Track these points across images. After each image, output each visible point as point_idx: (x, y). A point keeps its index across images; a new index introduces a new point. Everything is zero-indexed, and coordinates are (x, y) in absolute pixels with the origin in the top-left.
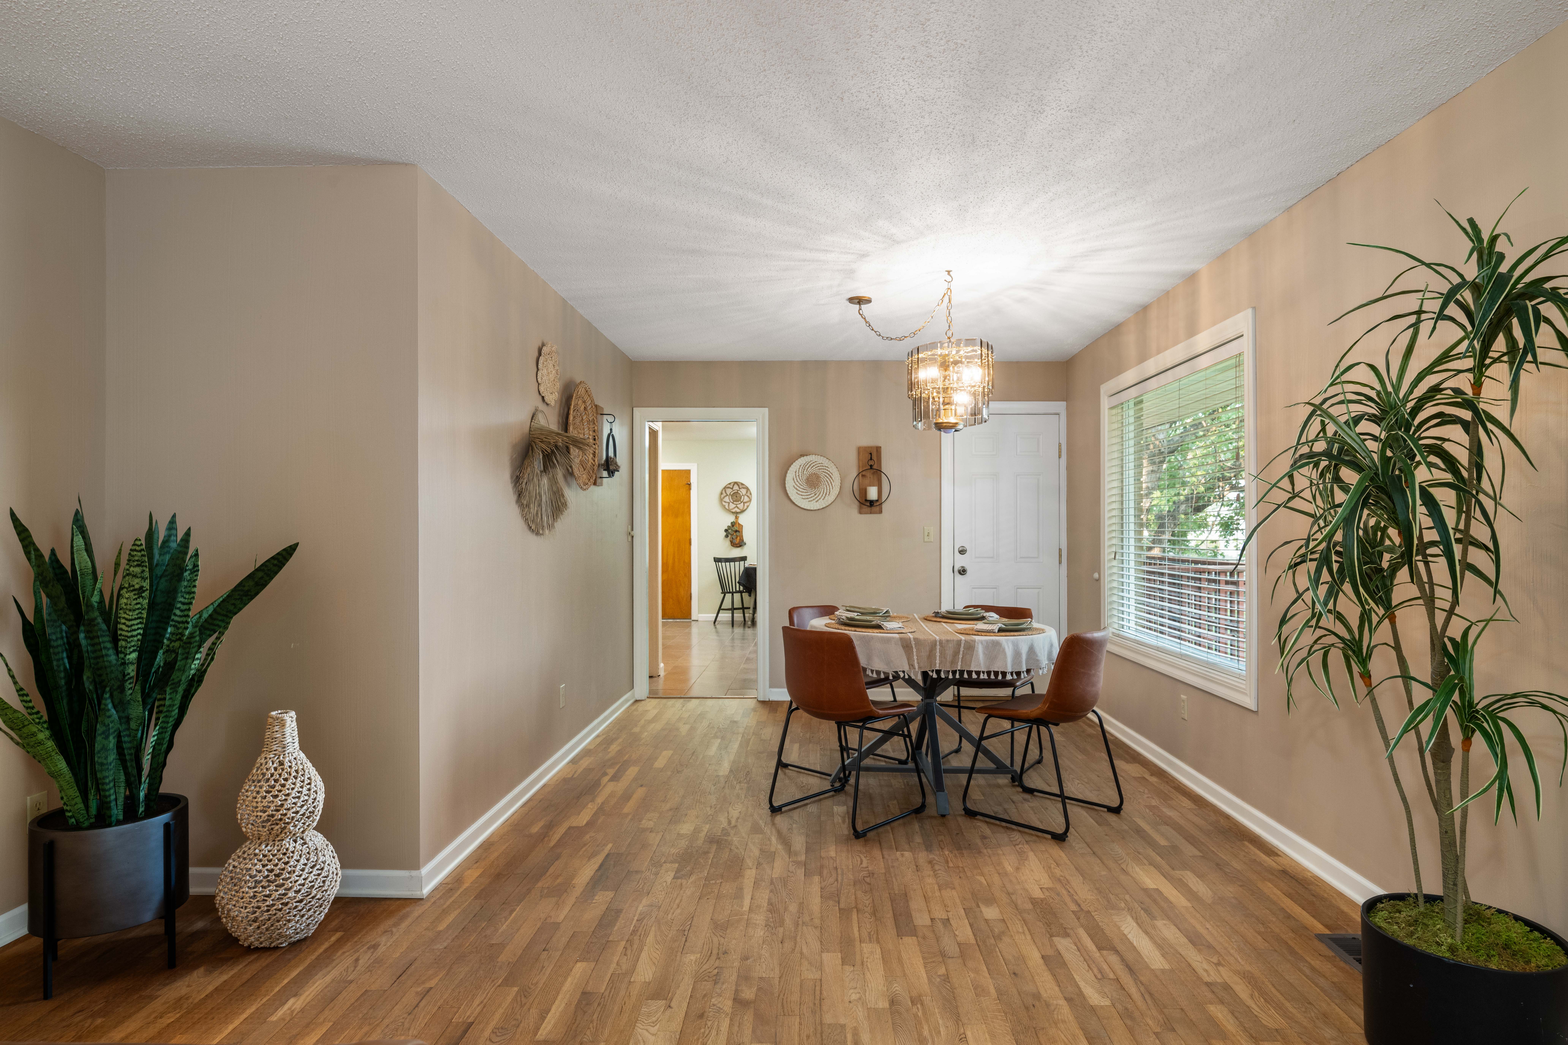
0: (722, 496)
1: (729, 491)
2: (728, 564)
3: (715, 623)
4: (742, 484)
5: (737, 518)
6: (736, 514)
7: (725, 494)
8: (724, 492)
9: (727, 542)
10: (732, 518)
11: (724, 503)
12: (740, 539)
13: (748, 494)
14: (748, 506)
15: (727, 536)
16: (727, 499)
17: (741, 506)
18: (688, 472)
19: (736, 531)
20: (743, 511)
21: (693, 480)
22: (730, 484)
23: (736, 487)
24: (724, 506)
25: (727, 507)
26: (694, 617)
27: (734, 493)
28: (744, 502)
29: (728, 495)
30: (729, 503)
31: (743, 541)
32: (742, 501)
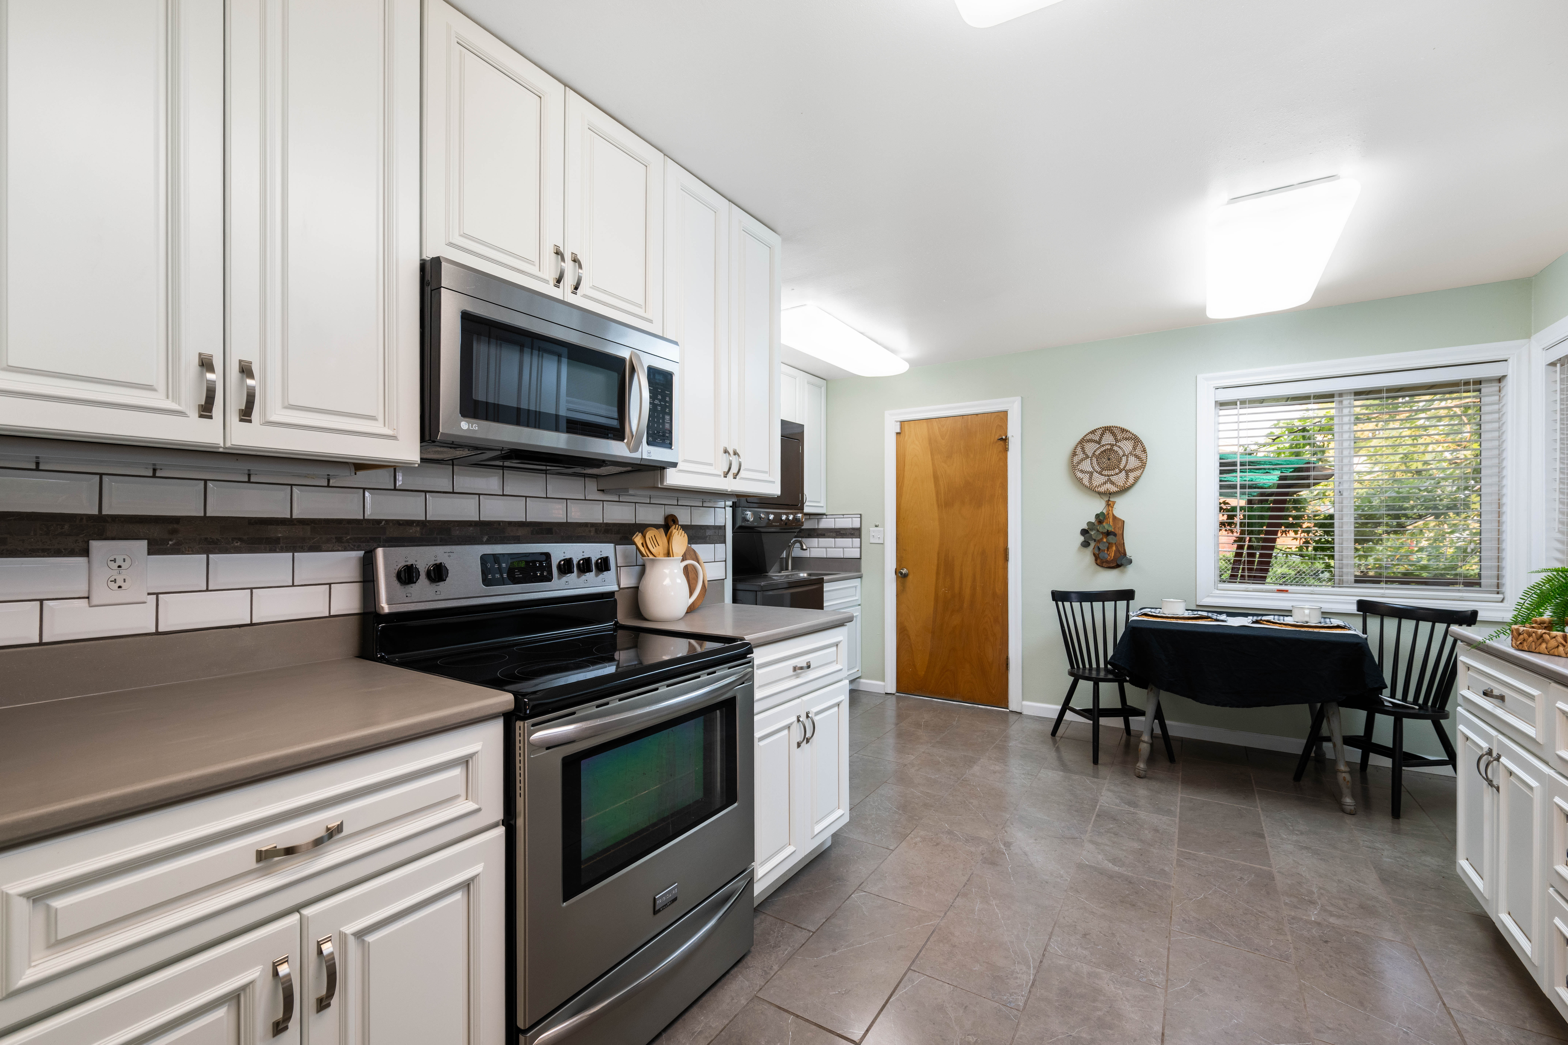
0: (1076, 459)
1: (1090, 448)
2: (1086, 605)
3: (1054, 733)
4: (1123, 430)
5: (1109, 504)
9: (1088, 556)
10: (1098, 506)
11: (1079, 475)
12: (1118, 551)
13: (1138, 452)
14: (1137, 479)
15: (1085, 544)
17: (1120, 479)
18: (1003, 416)
19: (1108, 533)
20: (1124, 490)
21: (1014, 431)
22: (1093, 432)
23: (1108, 439)
24: (1080, 480)
25: (1086, 481)
26: (1013, 705)
27: (1105, 451)
28: (1131, 470)
29: (1087, 457)
30: (1091, 474)
31: (1125, 554)
32: (1125, 467)
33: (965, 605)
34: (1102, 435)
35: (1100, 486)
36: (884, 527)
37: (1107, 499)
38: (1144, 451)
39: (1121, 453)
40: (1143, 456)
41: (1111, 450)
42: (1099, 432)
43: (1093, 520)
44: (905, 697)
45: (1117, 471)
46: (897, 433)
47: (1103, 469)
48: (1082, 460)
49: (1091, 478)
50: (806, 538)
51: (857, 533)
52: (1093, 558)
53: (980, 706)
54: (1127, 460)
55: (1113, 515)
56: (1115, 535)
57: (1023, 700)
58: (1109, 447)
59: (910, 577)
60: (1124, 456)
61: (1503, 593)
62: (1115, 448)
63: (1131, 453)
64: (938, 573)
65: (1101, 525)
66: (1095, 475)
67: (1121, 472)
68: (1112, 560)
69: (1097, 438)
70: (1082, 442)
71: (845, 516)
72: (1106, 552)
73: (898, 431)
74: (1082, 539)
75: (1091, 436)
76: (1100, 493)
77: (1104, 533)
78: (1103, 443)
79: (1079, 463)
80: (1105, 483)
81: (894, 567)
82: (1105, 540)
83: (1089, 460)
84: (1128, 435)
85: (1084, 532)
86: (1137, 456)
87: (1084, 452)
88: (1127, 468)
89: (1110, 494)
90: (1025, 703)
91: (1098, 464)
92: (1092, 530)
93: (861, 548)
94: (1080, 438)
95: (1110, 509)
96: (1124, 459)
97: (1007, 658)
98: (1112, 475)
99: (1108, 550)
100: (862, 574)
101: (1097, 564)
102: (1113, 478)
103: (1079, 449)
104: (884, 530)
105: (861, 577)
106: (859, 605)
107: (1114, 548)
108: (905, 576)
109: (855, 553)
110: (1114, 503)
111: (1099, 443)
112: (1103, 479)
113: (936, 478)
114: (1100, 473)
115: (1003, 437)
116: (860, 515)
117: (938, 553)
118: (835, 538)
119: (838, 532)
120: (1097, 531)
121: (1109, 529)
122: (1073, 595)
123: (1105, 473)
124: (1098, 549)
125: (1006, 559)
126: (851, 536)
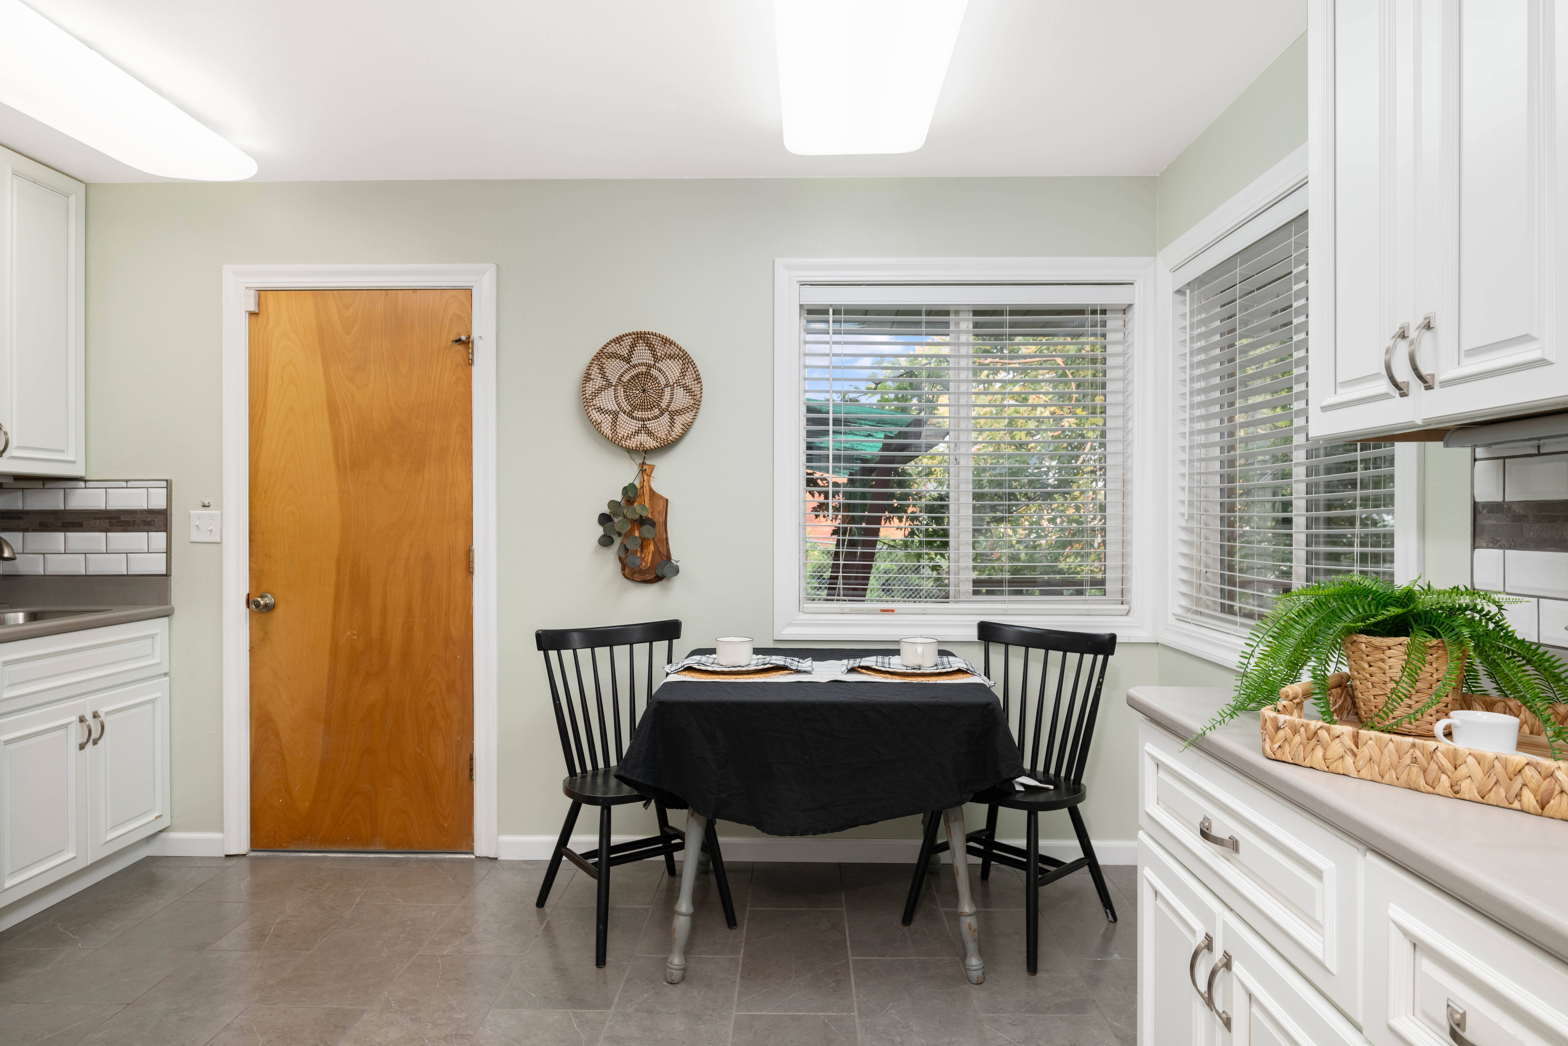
0: (590, 388)
1: (614, 368)
4: (666, 341)
5: (645, 471)
6: (644, 453)
7: (599, 382)
8: (595, 372)
9: (609, 564)
10: (627, 473)
11: (596, 415)
12: (657, 552)
13: (689, 381)
14: (687, 428)
15: (606, 541)
16: (607, 400)
17: (660, 427)
18: (461, 296)
19: (642, 521)
20: (667, 446)
21: (483, 325)
22: (618, 340)
23: (642, 355)
24: (596, 426)
25: (606, 428)
26: (482, 845)
27: (637, 375)
28: (679, 412)
29: (609, 385)
30: (615, 415)
31: (669, 558)
32: (668, 406)
33: (393, 662)
34: (633, 346)
35: (629, 437)
36: (221, 508)
37: (641, 461)
38: (698, 379)
39: (663, 382)
40: (695, 388)
41: (647, 374)
42: (628, 342)
43: (618, 497)
44: (268, 857)
45: (656, 412)
46: (251, 314)
47: (634, 408)
48: (600, 390)
49: (614, 422)
50: (34, 531)
51: (159, 520)
52: (619, 566)
53: (422, 856)
54: (672, 395)
55: (651, 489)
56: (653, 524)
57: (500, 833)
58: (643, 369)
59: (279, 611)
60: (667, 386)
61: (1128, 603)
62: (654, 372)
63: (677, 382)
64: (337, 601)
65: (631, 507)
66: (622, 417)
67: (662, 414)
68: (649, 568)
69: (625, 352)
70: (601, 357)
71: (130, 484)
72: (639, 554)
73: (253, 308)
74: (600, 531)
75: (616, 348)
76: (629, 450)
77: (635, 521)
78: (634, 361)
79: (595, 394)
80: (637, 432)
81: (245, 590)
82: (637, 534)
83: (611, 390)
84: (672, 350)
85: (604, 519)
86: (687, 389)
87: (604, 376)
88: (672, 408)
89: (647, 452)
90: (499, 837)
91: (627, 398)
92: (616, 515)
93: (168, 552)
94: (597, 351)
95: (645, 478)
96: (668, 391)
97: (471, 759)
98: (649, 420)
99: (642, 551)
100: (173, 609)
101: (624, 575)
102: (650, 425)
103: (595, 369)
104: (222, 514)
105: (168, 614)
106: (166, 674)
107: (652, 547)
108: (269, 608)
109: (155, 565)
110: (652, 468)
111: (628, 360)
112: (635, 425)
113: (333, 411)
114: (630, 415)
115: (463, 338)
116: (167, 481)
117: (338, 561)
118: (106, 531)
119: (114, 518)
120: (625, 517)
121: (644, 514)
122: (576, 637)
123: (638, 414)
124: (626, 550)
125: (469, 571)
126: (146, 528)
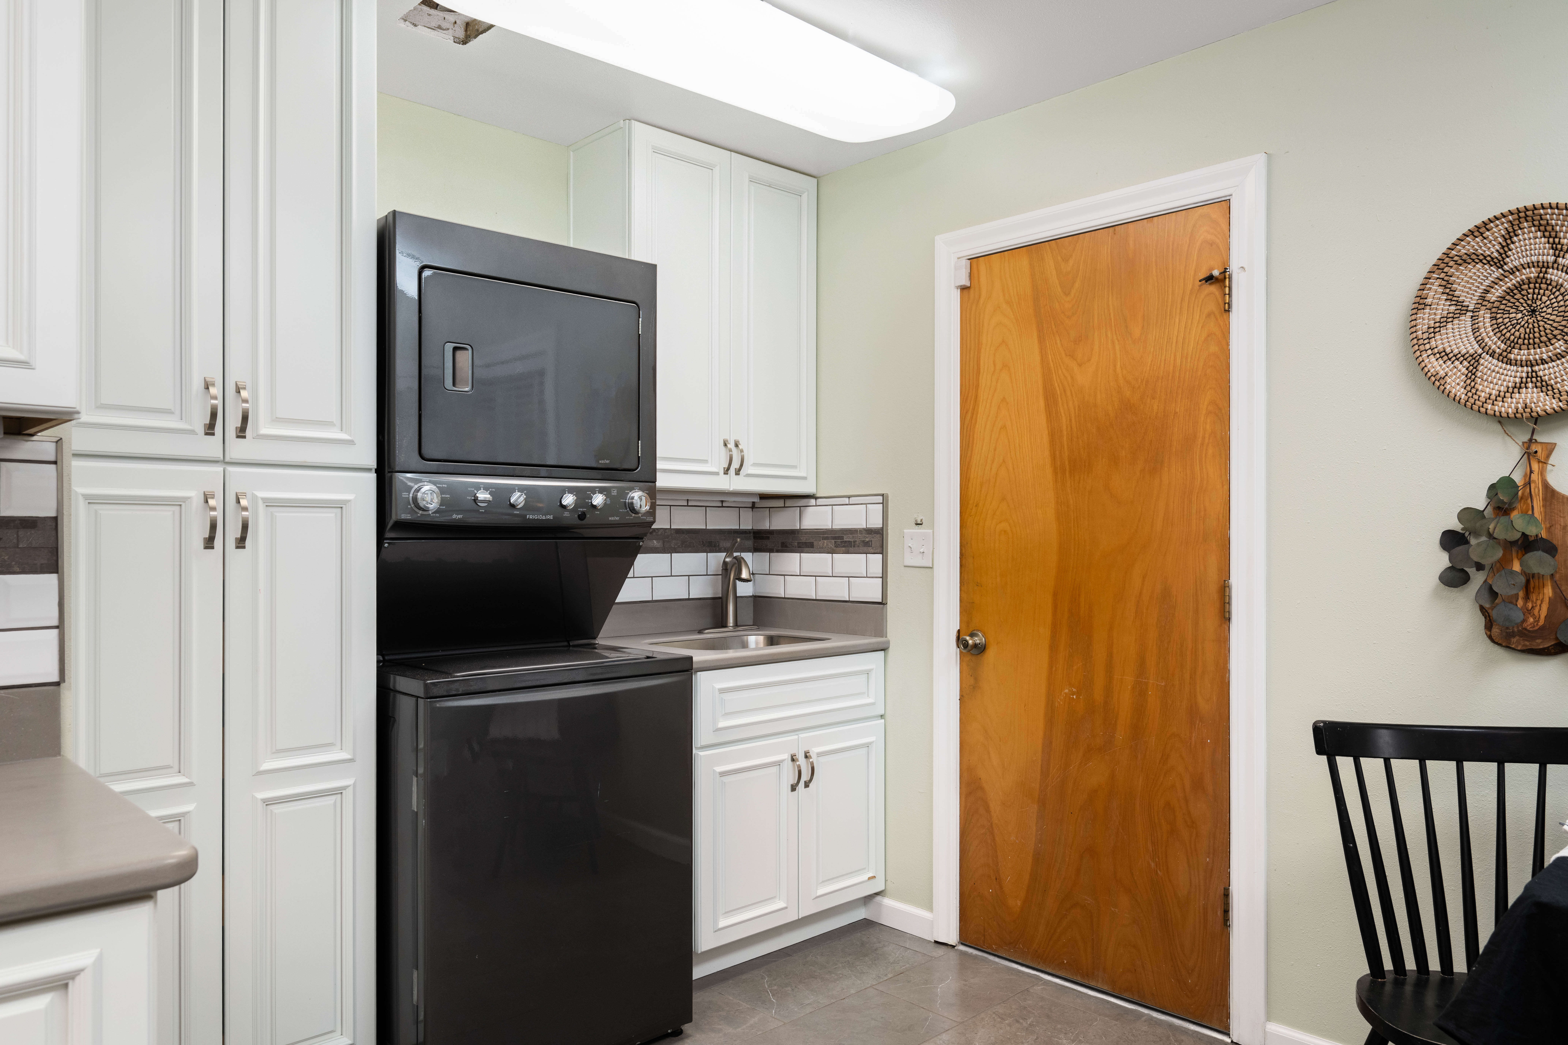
1: (1472, 281)
5: (1534, 454)
6: (1532, 422)
8: (1434, 291)
9: (1461, 614)
10: (1496, 459)
11: (1435, 365)
12: (1560, 599)
15: (1454, 578)
16: (1457, 337)
18: (1217, 214)
19: (1528, 544)
21: (1248, 252)
22: (1479, 231)
23: (1528, 248)
24: (1438, 382)
25: (1456, 385)
26: (1242, 1028)
27: (1519, 287)
29: (1462, 309)
30: (1474, 361)
33: (1120, 735)
34: (1509, 237)
35: (1501, 397)
36: (932, 526)
37: (1526, 438)
41: (1541, 281)
42: (1499, 230)
43: (1480, 502)
44: (976, 957)
45: (1560, 346)
46: (963, 289)
47: (1512, 345)
48: (1445, 321)
49: (1472, 374)
50: (778, 551)
51: (876, 539)
52: (1481, 621)
53: (1155, 1014)
55: (1546, 487)
56: (1551, 549)
57: (1269, 1018)
58: (1533, 273)
59: (991, 654)
62: (1553, 275)
64: (1052, 647)
65: (1503, 519)
66: (1488, 363)
68: (1542, 628)
69: (1493, 250)
71: (853, 500)
72: (1520, 603)
73: (965, 282)
74: (1443, 560)
75: (1474, 245)
76: (1502, 420)
77: (1513, 543)
78: (1513, 261)
79: (1435, 330)
80: (1518, 387)
81: (955, 625)
82: (1516, 567)
83: (1467, 319)
85: (1451, 540)
87: (1451, 296)
89: (1538, 420)
90: (1274, 1028)
91: (1498, 328)
92: (1476, 533)
93: (884, 577)
94: (1439, 255)
95: (1535, 466)
97: (1226, 895)
98: (1543, 362)
99: (1527, 597)
100: (888, 642)
101: (1490, 637)
102: (1543, 371)
103: (1435, 287)
104: (933, 532)
105: (884, 650)
106: (882, 716)
107: (1548, 591)
108: (980, 649)
109: (870, 591)
110: (1550, 448)
111: (1499, 263)
112: (1513, 374)
113: (1050, 398)
114: (1504, 358)
115: (1216, 273)
116: (883, 495)
117: (1055, 595)
118: (832, 552)
119: (839, 538)
120: (1490, 536)
121: (1532, 531)
122: (1385, 739)
123: (1522, 354)
124: (1493, 594)
125: (1225, 617)
126: (865, 549)
